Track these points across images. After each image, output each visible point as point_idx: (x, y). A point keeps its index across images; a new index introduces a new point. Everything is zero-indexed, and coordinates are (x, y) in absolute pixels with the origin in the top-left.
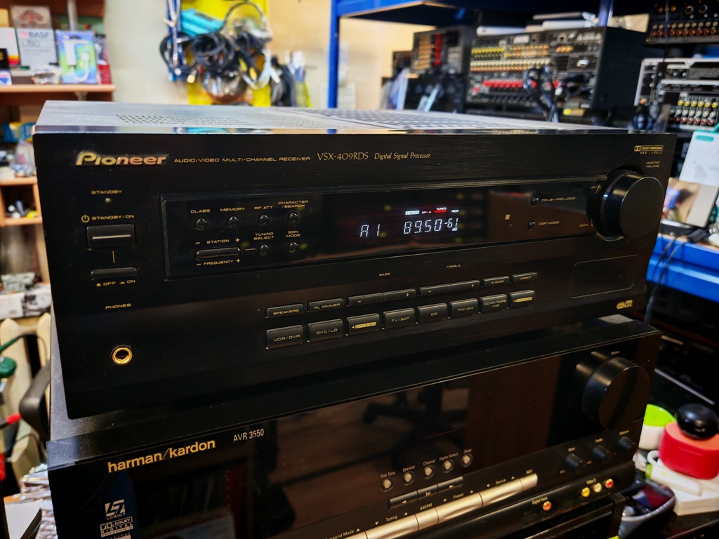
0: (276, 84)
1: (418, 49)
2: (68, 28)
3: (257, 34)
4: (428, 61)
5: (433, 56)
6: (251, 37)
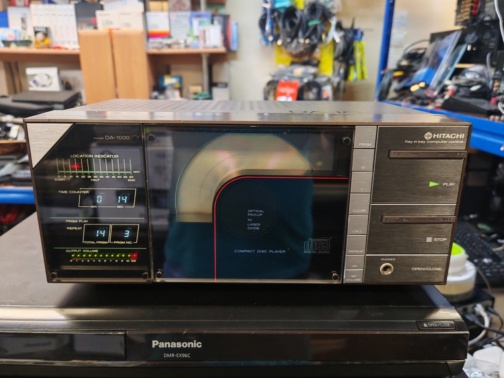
0: (338, 43)
1: (461, 4)
2: (200, 11)
4: (468, 14)
5: (472, 8)
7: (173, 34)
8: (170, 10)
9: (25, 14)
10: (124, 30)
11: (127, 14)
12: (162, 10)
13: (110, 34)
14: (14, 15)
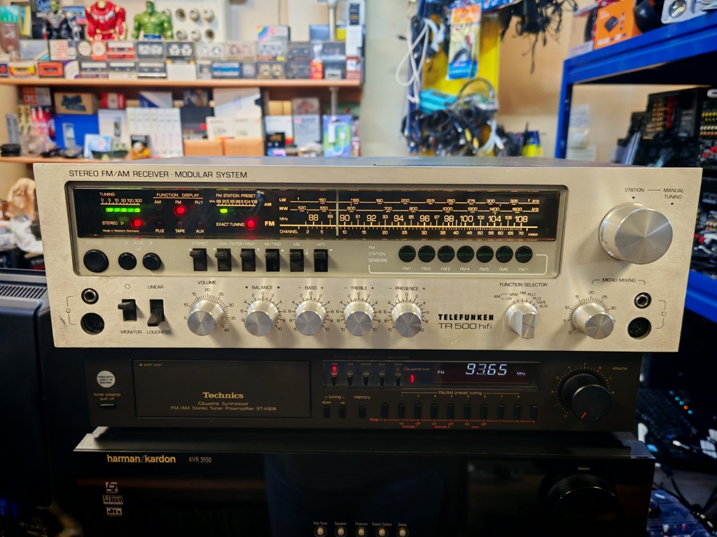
0: (500, 150)
1: (652, 112)
2: (330, 114)
3: (483, 106)
4: (661, 124)
5: (665, 120)
6: (478, 110)
7: (296, 142)
8: (293, 113)
9: (119, 118)
10: (239, 138)
11: (243, 120)
12: (283, 113)
13: (223, 145)
14: (106, 120)
